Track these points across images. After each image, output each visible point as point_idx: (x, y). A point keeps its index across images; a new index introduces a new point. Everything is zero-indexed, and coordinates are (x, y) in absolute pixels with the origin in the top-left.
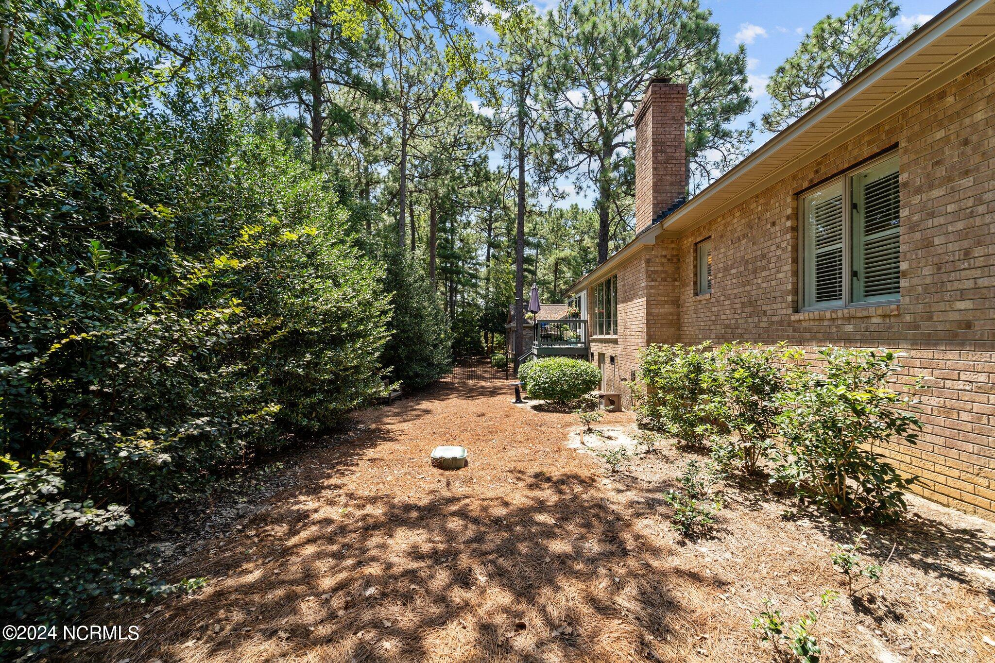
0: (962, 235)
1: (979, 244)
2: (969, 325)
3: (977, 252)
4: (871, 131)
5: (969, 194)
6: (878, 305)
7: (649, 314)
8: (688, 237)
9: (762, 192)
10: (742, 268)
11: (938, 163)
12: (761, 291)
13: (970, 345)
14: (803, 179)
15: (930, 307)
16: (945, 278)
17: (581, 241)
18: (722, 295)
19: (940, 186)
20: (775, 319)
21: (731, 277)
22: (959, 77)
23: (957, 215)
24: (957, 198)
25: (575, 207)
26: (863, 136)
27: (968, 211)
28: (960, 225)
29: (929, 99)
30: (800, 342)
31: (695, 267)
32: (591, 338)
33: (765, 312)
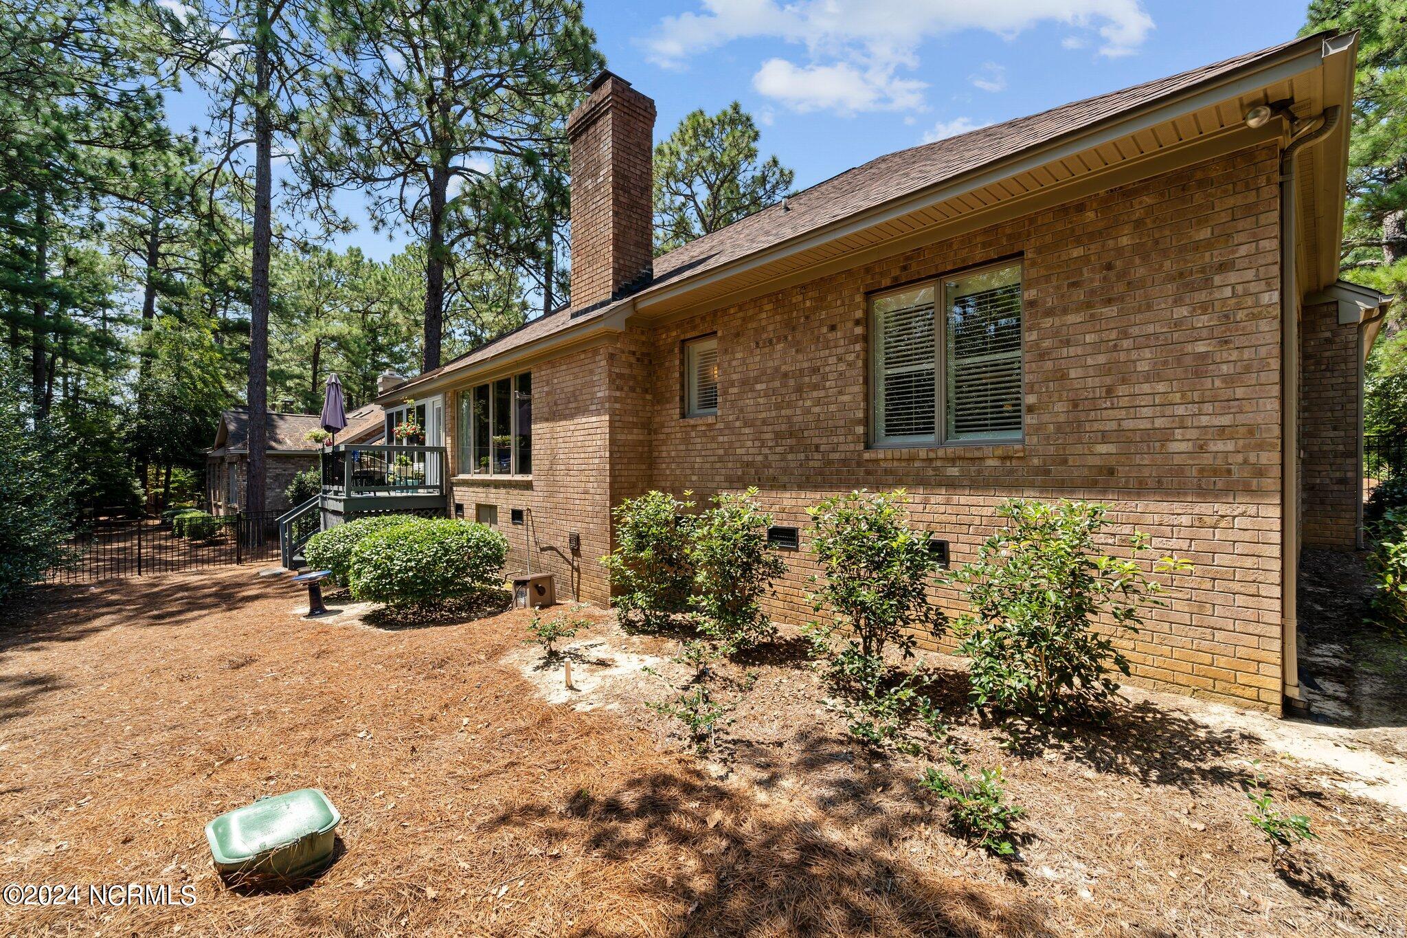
0: (1104, 370)
1: (1124, 381)
2: (1111, 472)
3: (1121, 390)
4: (985, 232)
5: (1112, 325)
6: (995, 444)
7: (612, 442)
8: (668, 330)
9: (813, 283)
10: (777, 384)
11: (1074, 285)
12: (810, 418)
13: (1113, 492)
14: (882, 274)
15: (1064, 449)
16: (1082, 416)
17: (366, 312)
18: (738, 419)
19: (1077, 310)
20: (835, 456)
21: (755, 394)
22: (1102, 192)
23: (1097, 348)
24: (1098, 327)
25: (356, 254)
26: (975, 235)
27: (1111, 344)
28: (1101, 359)
29: (1064, 210)
30: (877, 487)
31: (682, 375)
32: (454, 479)
33: (817, 447)
